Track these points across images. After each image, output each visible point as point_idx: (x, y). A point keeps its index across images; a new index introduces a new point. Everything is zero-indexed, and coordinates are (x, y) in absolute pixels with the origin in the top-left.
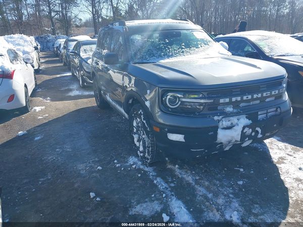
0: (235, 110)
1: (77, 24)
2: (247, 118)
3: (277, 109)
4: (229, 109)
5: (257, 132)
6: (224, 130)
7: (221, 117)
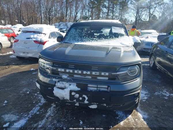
0: (69, 78)
1: (129, 23)
2: (77, 86)
3: (108, 87)
4: (65, 76)
5: (84, 98)
6: (58, 89)
7: (57, 80)
